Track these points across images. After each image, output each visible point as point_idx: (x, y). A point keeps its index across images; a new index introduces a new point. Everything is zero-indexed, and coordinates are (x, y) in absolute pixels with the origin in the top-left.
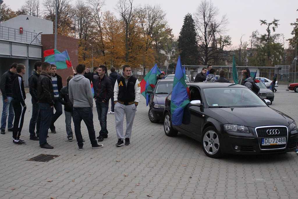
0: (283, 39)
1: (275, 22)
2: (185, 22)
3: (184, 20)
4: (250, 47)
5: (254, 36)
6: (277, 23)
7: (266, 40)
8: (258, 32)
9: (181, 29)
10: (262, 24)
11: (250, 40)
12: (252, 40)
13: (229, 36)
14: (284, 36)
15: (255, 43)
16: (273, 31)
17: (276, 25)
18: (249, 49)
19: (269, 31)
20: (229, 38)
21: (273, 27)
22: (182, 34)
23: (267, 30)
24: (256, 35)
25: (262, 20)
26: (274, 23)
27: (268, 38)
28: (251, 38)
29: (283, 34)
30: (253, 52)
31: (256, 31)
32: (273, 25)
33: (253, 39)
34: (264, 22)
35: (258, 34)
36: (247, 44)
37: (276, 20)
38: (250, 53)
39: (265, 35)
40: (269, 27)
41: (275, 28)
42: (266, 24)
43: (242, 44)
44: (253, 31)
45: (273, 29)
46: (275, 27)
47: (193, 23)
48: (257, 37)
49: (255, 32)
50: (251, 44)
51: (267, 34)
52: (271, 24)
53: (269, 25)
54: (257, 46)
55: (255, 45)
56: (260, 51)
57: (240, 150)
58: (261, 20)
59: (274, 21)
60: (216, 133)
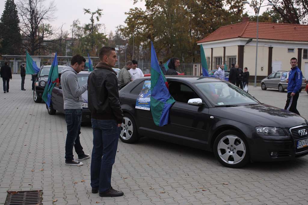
0: (105, 29)
1: (99, 11)
2: (7, 7)
3: (5, 5)
4: (71, 37)
5: (75, 25)
6: (101, 13)
7: (90, 30)
8: (79, 21)
9: (2, 15)
10: (86, 13)
11: (71, 29)
12: (73, 30)
13: (49, 24)
14: (105, 26)
15: (76, 33)
16: (97, 20)
17: (100, 14)
18: (71, 39)
19: (92, 20)
20: (49, 26)
21: (97, 16)
22: (3, 21)
23: (90, 19)
24: (77, 24)
25: (86, 9)
26: (97, 12)
27: (92, 28)
28: (72, 27)
29: (104, 24)
30: (74, 42)
31: (77, 20)
32: (97, 15)
33: (74, 28)
34: (88, 11)
35: (79, 23)
36: (68, 33)
37: (100, 9)
38: (71, 43)
39: (89, 25)
40: (92, 16)
41: (99, 18)
42: (90, 13)
43: (63, 33)
44: (74, 20)
45: (96, 19)
46: (99, 16)
47: (16, 9)
48: (78, 27)
49: (76, 22)
50: (72, 33)
51: (91, 23)
52: (95, 13)
53: (93, 15)
54: (79, 35)
55: (76, 35)
56: (84, 41)
57: (277, 156)
58: (84, 9)
59: (97, 11)
60: (239, 138)
